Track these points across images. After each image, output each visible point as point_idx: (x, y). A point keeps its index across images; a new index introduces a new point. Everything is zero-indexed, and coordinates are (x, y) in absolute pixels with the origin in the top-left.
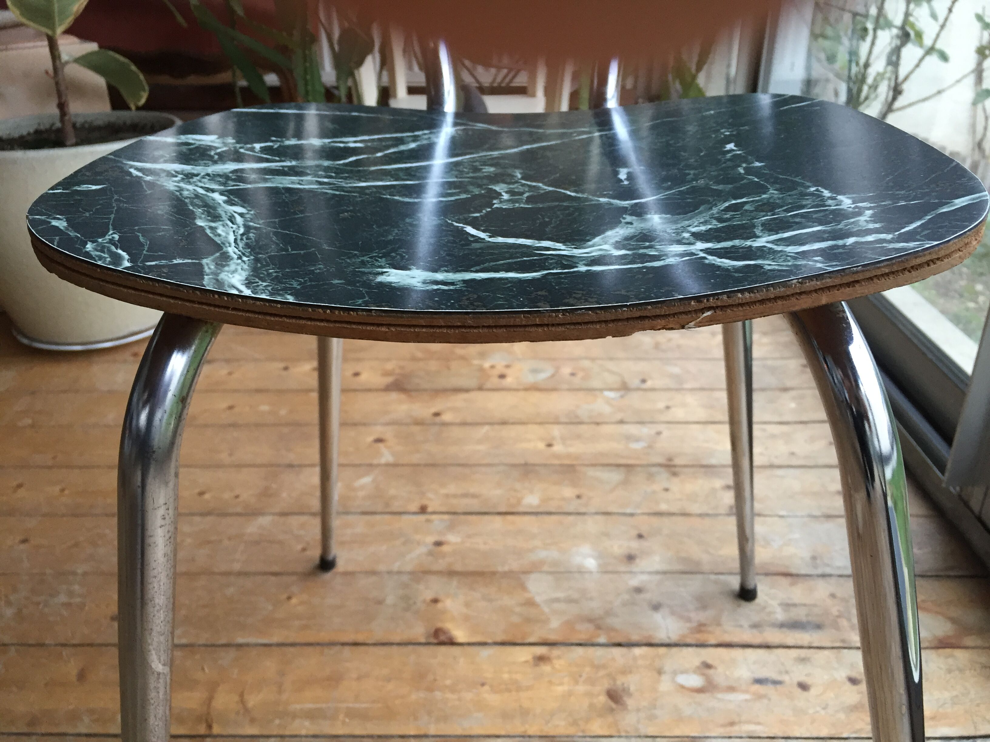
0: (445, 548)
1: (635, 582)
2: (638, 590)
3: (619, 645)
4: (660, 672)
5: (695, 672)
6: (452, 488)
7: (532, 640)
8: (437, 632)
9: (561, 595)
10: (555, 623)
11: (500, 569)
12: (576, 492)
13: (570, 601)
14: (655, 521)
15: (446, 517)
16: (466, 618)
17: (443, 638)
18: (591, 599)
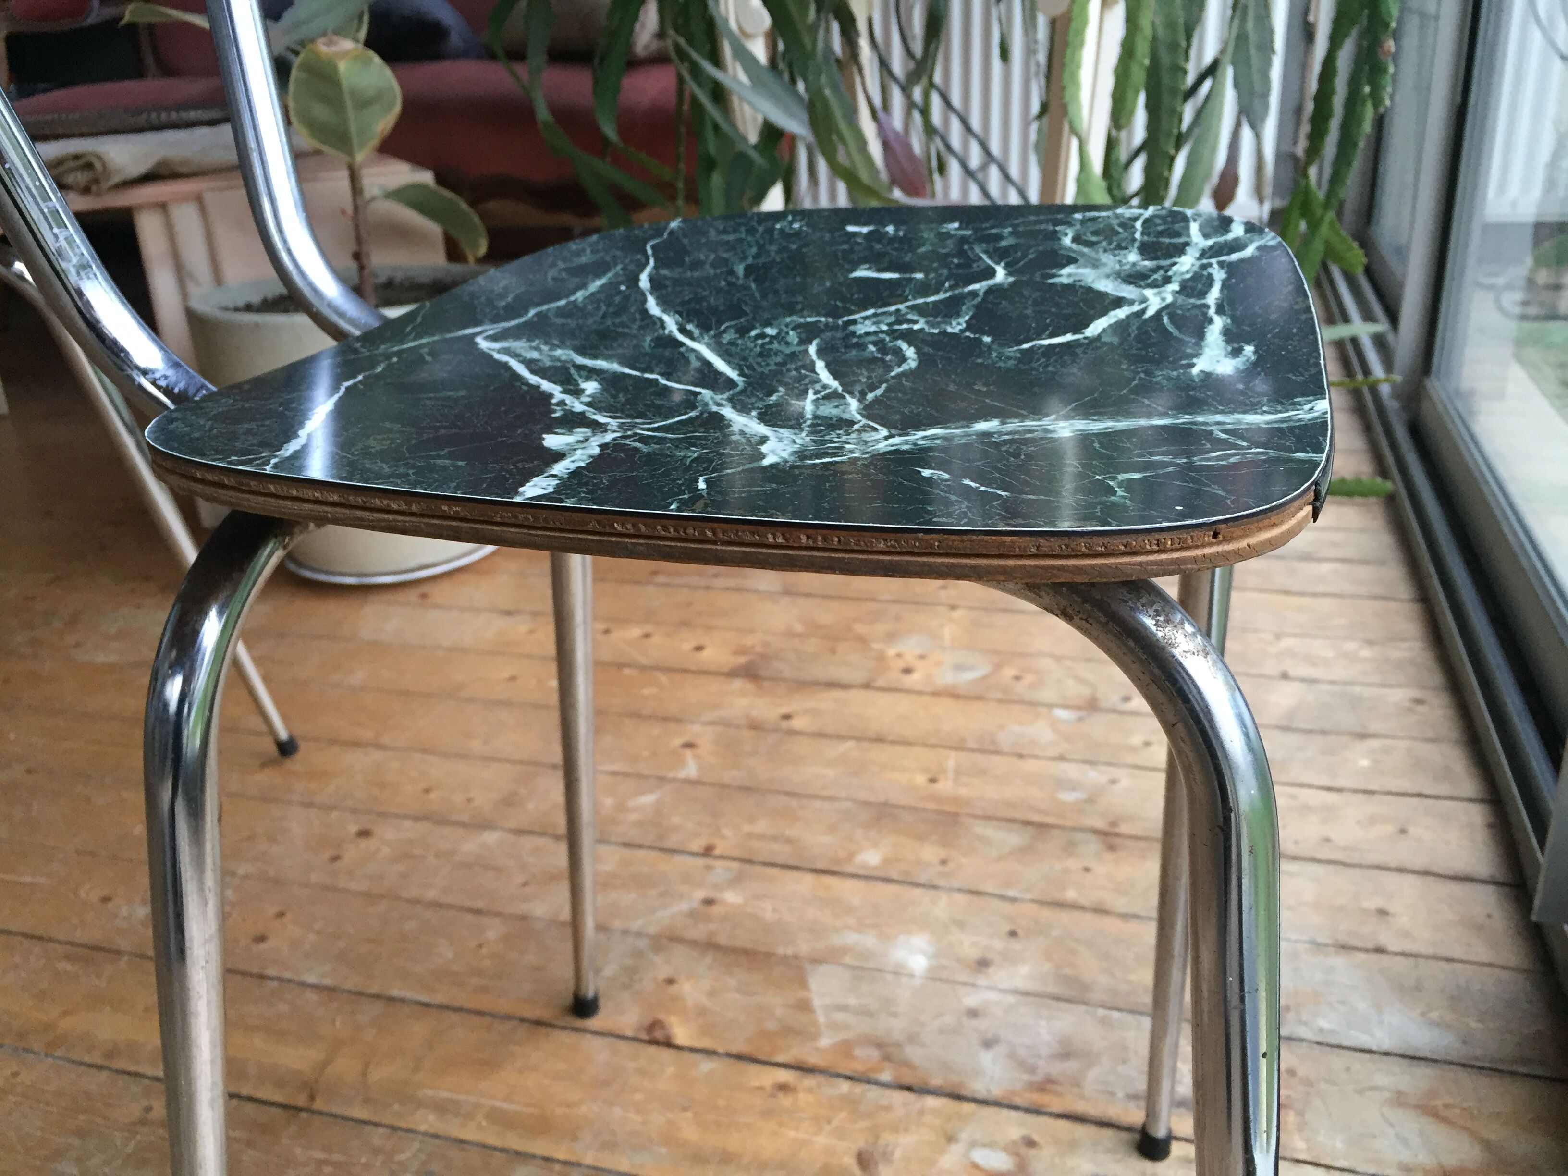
0: (715, 910)
1: (971, 1000)
2: (973, 1013)
3: (909, 1089)
4: (951, 1139)
5: (1005, 1149)
6: (761, 826)
7: (780, 1059)
8: (655, 1025)
9: (852, 1001)
10: (825, 1042)
11: (780, 950)
12: (943, 853)
13: (865, 1012)
14: (1047, 914)
15: (735, 865)
16: (702, 1011)
17: (658, 1035)
18: (895, 1015)
